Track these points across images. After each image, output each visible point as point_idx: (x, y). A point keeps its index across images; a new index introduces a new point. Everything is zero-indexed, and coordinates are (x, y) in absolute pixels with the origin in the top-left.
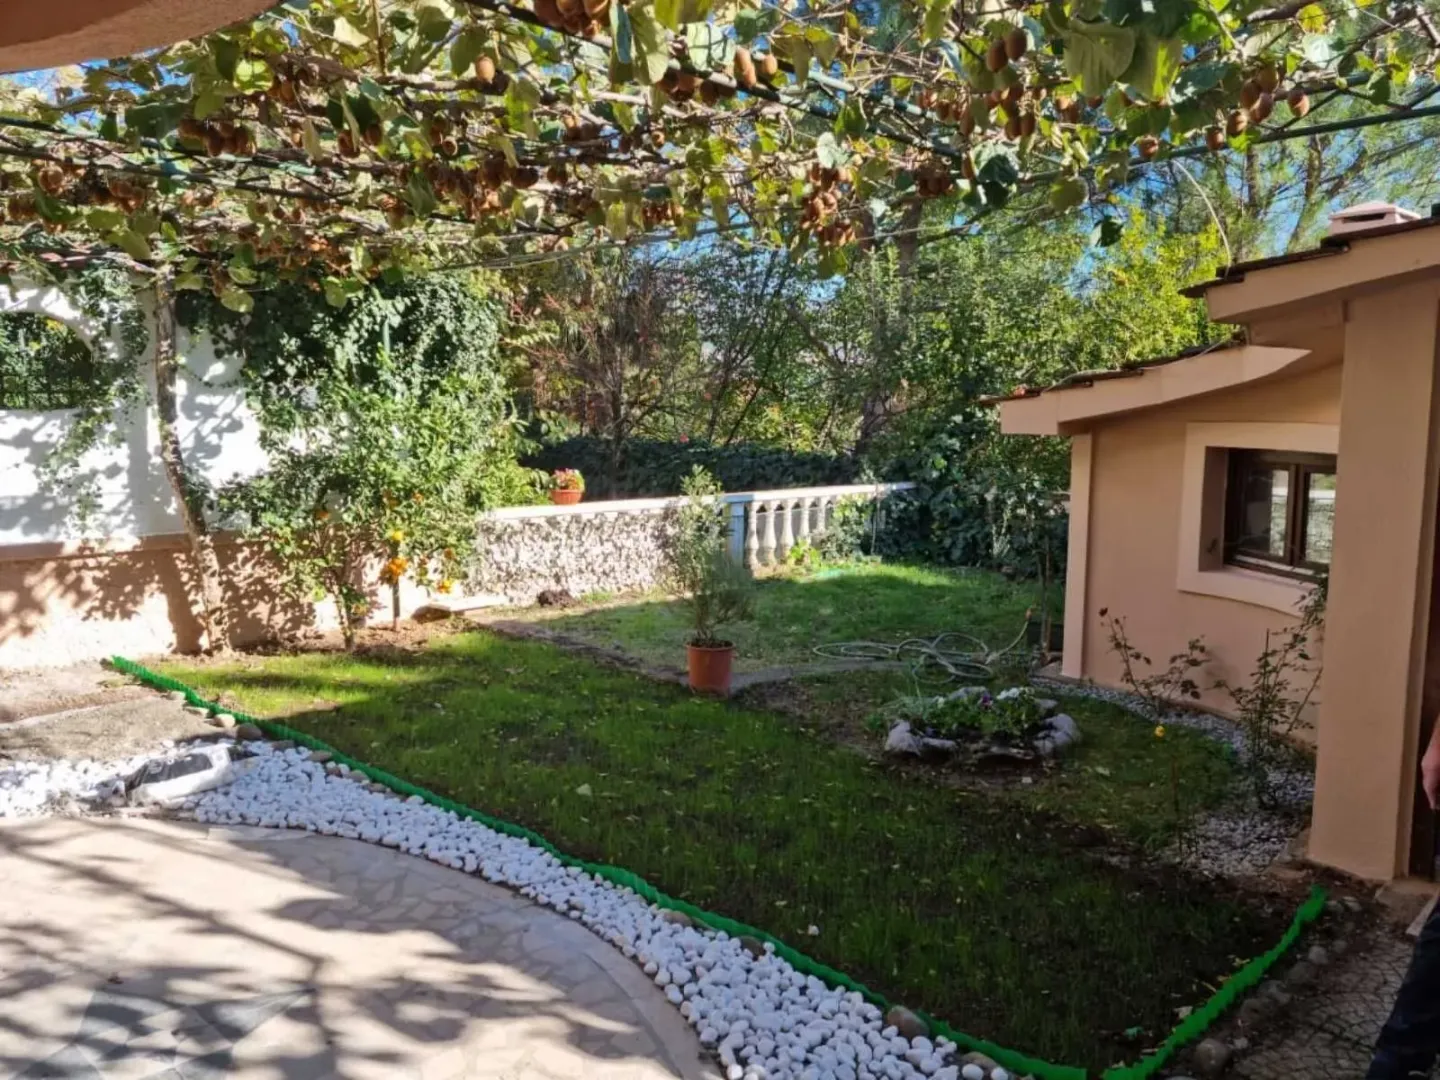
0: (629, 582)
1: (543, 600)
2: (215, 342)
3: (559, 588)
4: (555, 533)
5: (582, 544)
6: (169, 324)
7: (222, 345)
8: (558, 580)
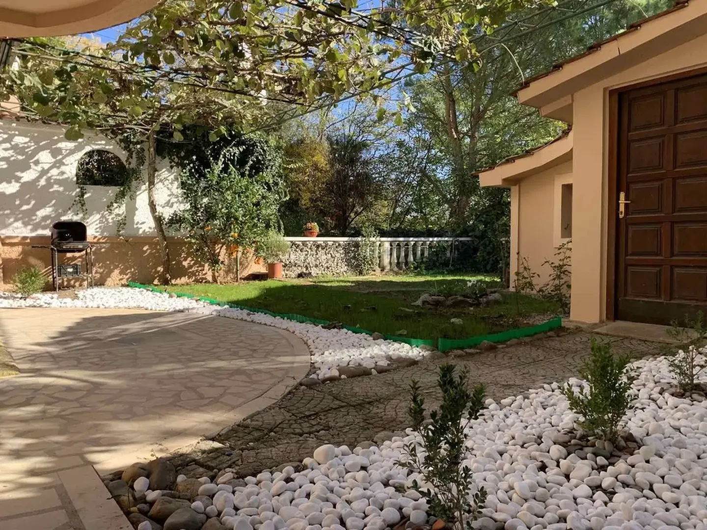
0: (338, 271)
1: (300, 276)
2: (171, 163)
3: (307, 272)
4: (305, 248)
5: (317, 254)
6: (153, 154)
7: (173, 164)
8: (307, 269)
